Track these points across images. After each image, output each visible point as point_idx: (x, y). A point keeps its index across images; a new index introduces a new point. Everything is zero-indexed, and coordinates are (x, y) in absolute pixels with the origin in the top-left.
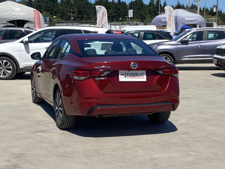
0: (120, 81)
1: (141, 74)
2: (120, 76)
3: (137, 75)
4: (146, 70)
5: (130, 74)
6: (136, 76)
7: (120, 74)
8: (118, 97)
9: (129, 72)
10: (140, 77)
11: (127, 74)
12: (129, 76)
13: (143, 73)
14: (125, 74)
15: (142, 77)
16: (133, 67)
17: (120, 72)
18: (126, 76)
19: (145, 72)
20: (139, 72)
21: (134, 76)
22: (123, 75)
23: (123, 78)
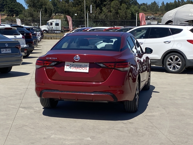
0: (65, 70)
1: (85, 66)
2: (65, 66)
3: (81, 66)
4: (90, 63)
5: (75, 65)
6: (80, 68)
7: (66, 65)
8: (60, 84)
9: (74, 64)
10: (83, 68)
11: (72, 66)
12: (74, 67)
13: (87, 65)
14: (70, 65)
15: (85, 69)
16: (75, 59)
17: (66, 63)
18: (71, 67)
19: (88, 64)
20: (83, 64)
21: (78, 67)
22: (69, 66)
23: (68, 68)
